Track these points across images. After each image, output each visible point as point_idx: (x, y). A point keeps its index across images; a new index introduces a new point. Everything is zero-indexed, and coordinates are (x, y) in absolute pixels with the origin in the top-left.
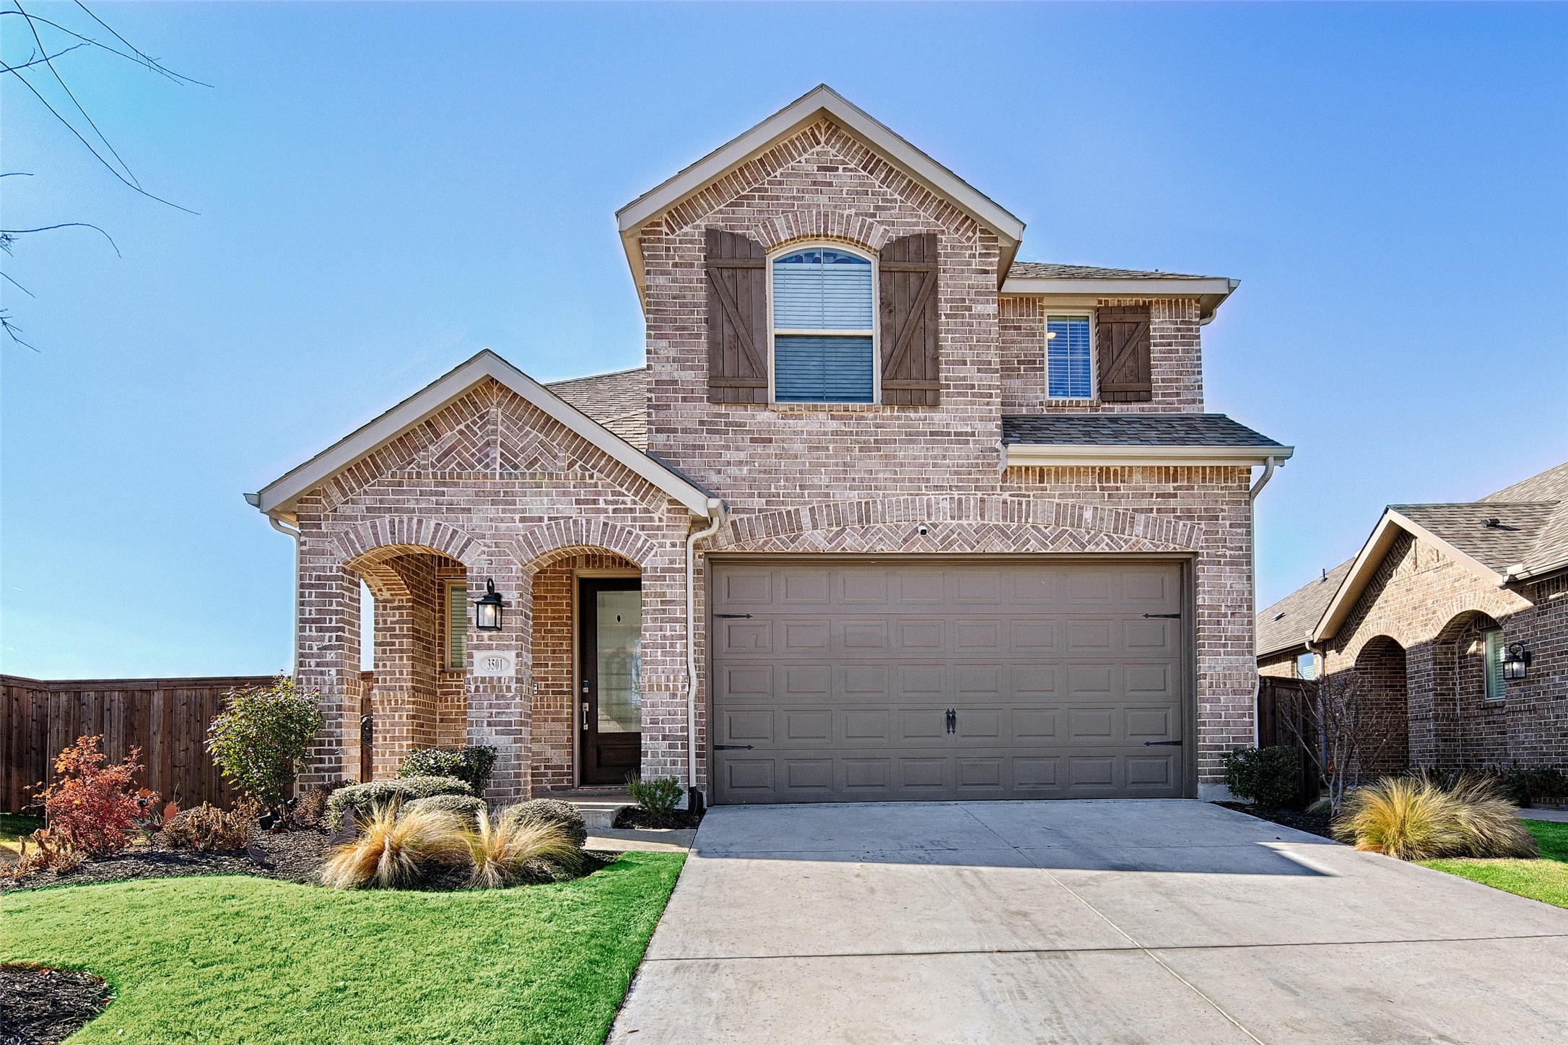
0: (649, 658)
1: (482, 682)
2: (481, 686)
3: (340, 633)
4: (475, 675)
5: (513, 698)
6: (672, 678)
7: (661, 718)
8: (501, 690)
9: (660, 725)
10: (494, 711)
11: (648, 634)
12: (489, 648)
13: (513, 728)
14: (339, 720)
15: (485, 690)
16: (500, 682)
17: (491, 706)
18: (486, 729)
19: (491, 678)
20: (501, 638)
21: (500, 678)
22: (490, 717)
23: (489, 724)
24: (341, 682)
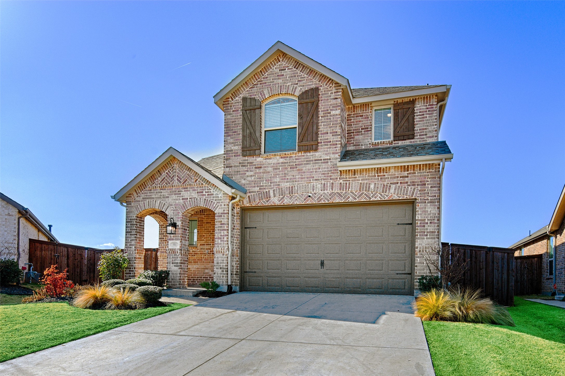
0: (217, 242)
1: (170, 250)
2: (170, 251)
3: (135, 236)
4: (169, 248)
5: (179, 255)
6: (223, 249)
7: (219, 262)
8: (175, 253)
9: (219, 264)
10: (174, 259)
11: (216, 234)
12: (173, 240)
13: (179, 264)
14: (135, 261)
15: (171, 253)
16: (175, 250)
17: (173, 258)
18: (172, 265)
19: (173, 249)
20: (176, 237)
21: (175, 249)
22: (173, 261)
23: (172, 264)
24: (135, 250)
